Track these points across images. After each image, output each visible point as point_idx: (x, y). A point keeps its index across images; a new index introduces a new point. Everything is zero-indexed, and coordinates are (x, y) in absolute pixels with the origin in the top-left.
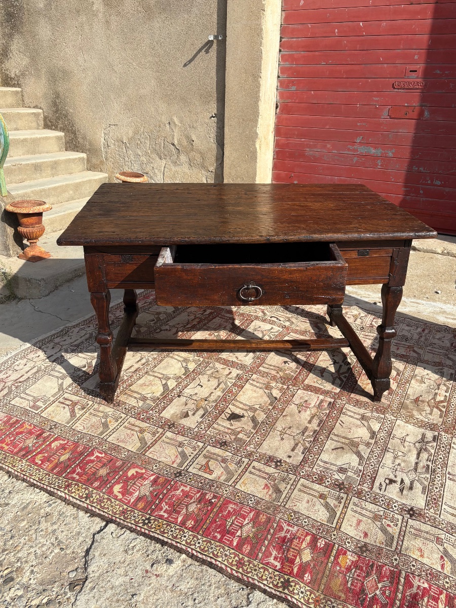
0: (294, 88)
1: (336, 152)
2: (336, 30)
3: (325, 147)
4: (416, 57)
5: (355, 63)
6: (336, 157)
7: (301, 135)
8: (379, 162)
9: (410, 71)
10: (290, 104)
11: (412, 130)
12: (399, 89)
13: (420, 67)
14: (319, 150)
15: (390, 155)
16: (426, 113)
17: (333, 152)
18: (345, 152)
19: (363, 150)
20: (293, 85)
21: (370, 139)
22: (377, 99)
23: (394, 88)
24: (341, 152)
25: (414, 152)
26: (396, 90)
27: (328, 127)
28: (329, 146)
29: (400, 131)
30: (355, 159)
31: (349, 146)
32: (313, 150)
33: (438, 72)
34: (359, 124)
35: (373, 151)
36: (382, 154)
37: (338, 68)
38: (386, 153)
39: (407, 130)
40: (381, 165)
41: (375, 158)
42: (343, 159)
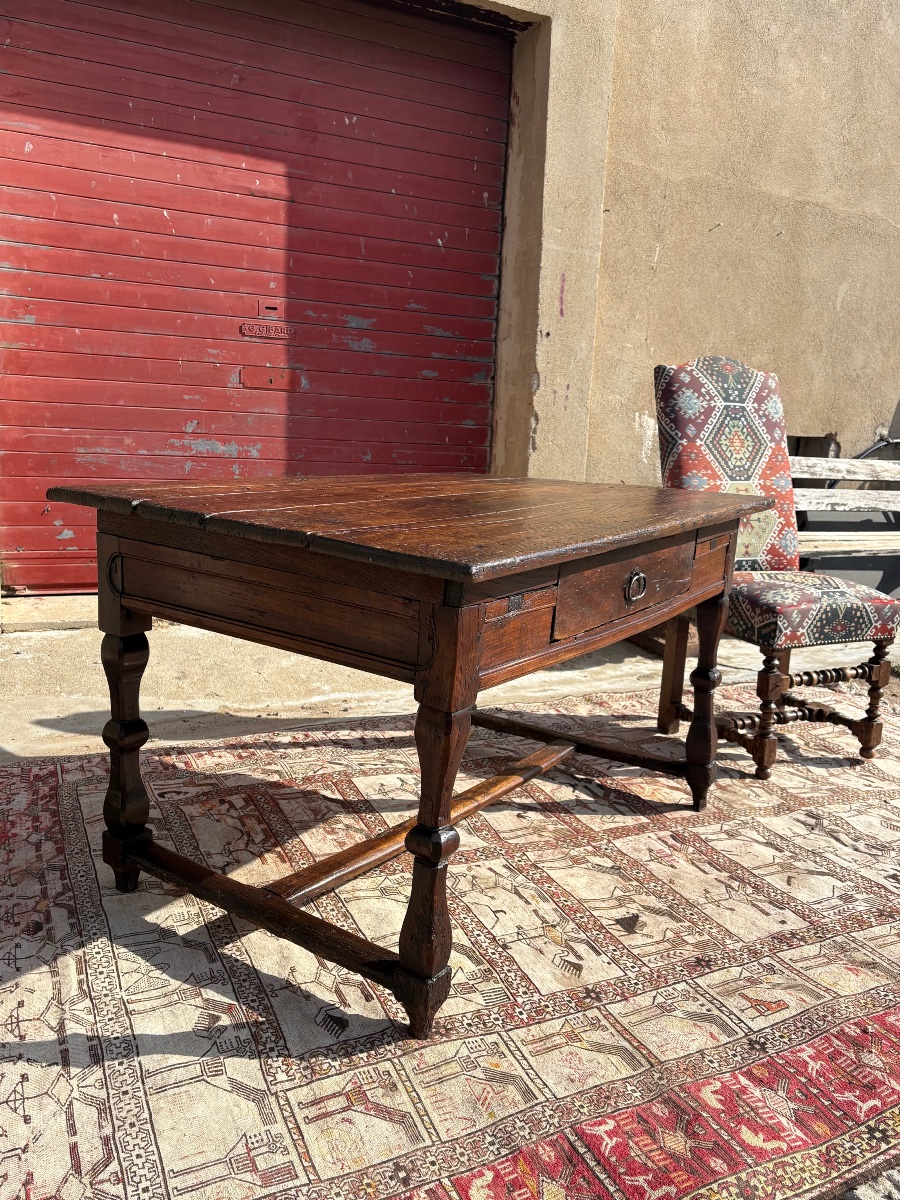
0: (30, 319)
1: (146, 452)
2: (115, 216)
3: (120, 443)
4: (272, 285)
5: (163, 282)
6: (147, 464)
7: (59, 420)
8: (236, 469)
9: (267, 308)
10: (24, 353)
11: (283, 409)
12: (251, 336)
13: (280, 302)
14: (107, 451)
15: (255, 453)
16: (304, 382)
17: (140, 452)
18: (166, 453)
19: (201, 446)
20: (29, 312)
21: (213, 426)
22: (215, 352)
23: (244, 335)
24: (157, 453)
25: (291, 448)
26: (246, 338)
27: (122, 403)
28: (128, 441)
29: (266, 410)
30: (188, 466)
31: (172, 440)
32: (93, 450)
33: (311, 313)
34: (186, 397)
35: (220, 448)
36: (240, 453)
37: (130, 287)
38: (247, 452)
39: (274, 409)
40: (240, 474)
41: (224, 461)
42: (162, 467)
